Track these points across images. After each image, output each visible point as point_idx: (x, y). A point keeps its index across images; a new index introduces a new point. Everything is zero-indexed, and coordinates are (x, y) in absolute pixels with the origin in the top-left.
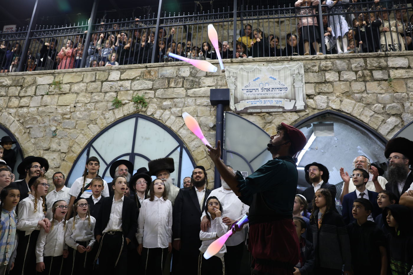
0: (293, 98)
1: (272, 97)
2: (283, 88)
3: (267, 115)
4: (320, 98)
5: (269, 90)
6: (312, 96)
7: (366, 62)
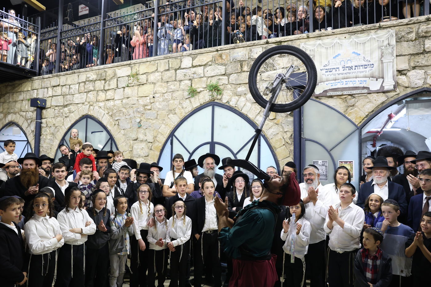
0: (381, 76)
1: (355, 76)
2: (368, 65)
3: (350, 97)
4: (415, 74)
5: (351, 68)
6: (405, 72)
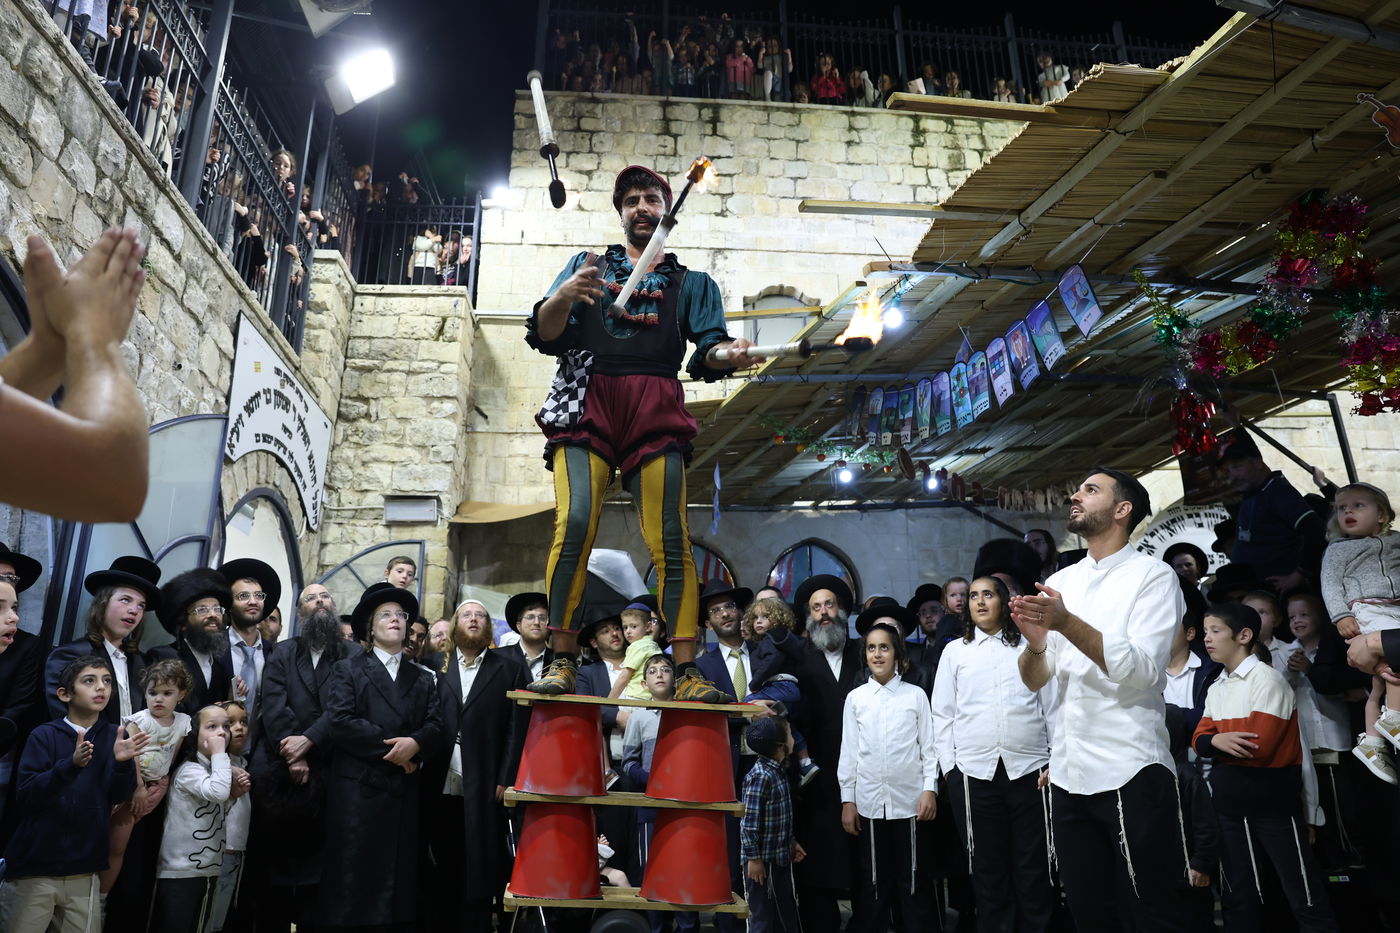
7: (128, 163)
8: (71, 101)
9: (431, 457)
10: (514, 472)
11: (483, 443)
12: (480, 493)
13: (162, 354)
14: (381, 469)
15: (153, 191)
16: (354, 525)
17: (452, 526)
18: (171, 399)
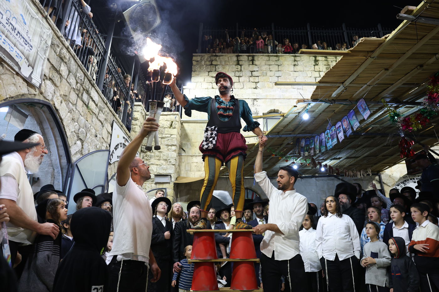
0: (32, 65)
1: (14, 43)
2: (29, 43)
4: (49, 85)
5: (14, 29)
7: (84, 79)
8: (71, 63)
9: (168, 163)
10: (193, 168)
11: (184, 159)
12: (183, 174)
13: (92, 132)
14: (154, 167)
15: (90, 86)
16: (146, 183)
17: (175, 184)
18: (94, 145)
